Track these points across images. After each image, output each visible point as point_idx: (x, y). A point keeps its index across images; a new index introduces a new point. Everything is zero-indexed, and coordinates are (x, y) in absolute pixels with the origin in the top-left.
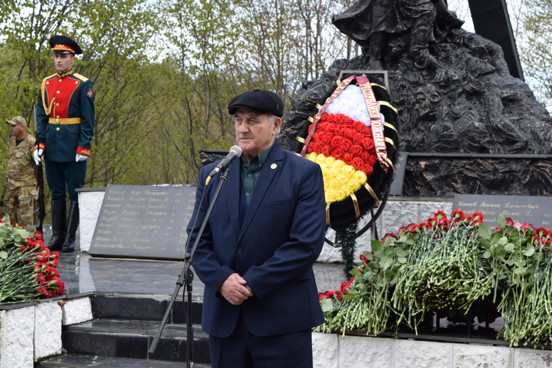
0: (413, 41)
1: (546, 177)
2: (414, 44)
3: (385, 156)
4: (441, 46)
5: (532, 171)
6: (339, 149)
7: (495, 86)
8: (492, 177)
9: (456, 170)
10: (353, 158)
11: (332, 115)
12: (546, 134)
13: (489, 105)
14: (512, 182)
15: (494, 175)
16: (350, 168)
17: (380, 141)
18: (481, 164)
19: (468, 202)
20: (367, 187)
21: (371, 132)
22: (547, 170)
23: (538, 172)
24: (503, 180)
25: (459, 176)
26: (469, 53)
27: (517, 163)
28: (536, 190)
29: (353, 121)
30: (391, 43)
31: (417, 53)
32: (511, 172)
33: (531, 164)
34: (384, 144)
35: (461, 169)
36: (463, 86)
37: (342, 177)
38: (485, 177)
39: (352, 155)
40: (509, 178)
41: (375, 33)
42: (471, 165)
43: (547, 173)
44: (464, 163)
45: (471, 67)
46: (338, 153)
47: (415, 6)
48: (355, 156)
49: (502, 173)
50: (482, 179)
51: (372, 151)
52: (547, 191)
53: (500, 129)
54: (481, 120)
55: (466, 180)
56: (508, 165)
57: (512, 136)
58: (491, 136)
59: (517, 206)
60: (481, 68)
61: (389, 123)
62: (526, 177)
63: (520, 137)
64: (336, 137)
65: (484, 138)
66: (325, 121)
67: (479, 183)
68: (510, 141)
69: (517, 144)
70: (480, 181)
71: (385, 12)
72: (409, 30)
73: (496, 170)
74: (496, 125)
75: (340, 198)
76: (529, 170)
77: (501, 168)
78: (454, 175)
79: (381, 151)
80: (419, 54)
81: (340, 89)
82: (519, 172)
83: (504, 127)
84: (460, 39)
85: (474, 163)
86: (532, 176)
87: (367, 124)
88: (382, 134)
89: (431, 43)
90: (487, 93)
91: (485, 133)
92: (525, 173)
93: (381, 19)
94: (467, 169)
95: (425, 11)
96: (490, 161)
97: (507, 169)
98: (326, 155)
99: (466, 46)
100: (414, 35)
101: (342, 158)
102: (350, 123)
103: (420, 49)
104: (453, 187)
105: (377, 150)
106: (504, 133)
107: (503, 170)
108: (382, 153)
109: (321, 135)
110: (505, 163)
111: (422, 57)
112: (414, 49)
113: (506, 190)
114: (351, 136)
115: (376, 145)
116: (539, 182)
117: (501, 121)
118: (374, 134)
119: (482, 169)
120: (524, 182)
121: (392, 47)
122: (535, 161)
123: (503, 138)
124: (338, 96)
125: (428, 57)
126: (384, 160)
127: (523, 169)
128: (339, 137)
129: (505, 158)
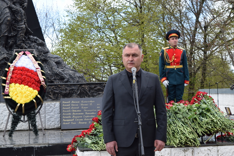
0: (18, 39)
1: (86, 91)
2: (19, 41)
3: (44, 83)
4: (27, 42)
5: (81, 89)
6: (25, 81)
7: (52, 57)
8: (65, 92)
9: (50, 90)
10: (32, 85)
11: (19, 67)
12: (74, 75)
13: (51, 65)
14: (73, 93)
15: (66, 91)
16: (31, 89)
17: (41, 78)
18: (60, 87)
19: (67, 102)
20: (39, 96)
21: (37, 74)
22: (86, 88)
23: (83, 89)
24: (69, 93)
25: (51, 92)
26: (37, 45)
27: (74, 86)
28: (82, 96)
29: (29, 70)
30: (9, 40)
31: (20, 44)
32: (73, 89)
33: (80, 86)
34: (43, 79)
35: (52, 90)
36: (40, 58)
37: (29, 92)
38: (62, 92)
39: (31, 83)
40: (72, 92)
41: (3, 36)
42: (56, 88)
43: (87, 90)
44: (53, 87)
45: (40, 50)
46: (25, 83)
47: (18, 25)
48: (33, 83)
49: (69, 90)
50: (61, 93)
51: (39, 82)
52: (87, 96)
53: (58, 74)
54: (50, 71)
55: (54, 94)
56: (71, 87)
57: (63, 77)
58: (54, 77)
59: (86, 102)
60: (44, 51)
61: (42, 70)
62: (78, 92)
63: (66, 77)
64: (23, 76)
65: (52, 78)
66: (15, 70)
67: (60, 95)
68: (62, 79)
69: (65, 80)
70: (60, 94)
71: (7, 28)
72: (16, 35)
73: (66, 89)
74: (56, 73)
75: (28, 101)
76: (79, 89)
77: (68, 88)
78: (49, 92)
79: (42, 81)
80: (21, 45)
81: (19, 57)
82: (75, 90)
83: (59, 73)
84: (33, 39)
85: (57, 87)
86: (81, 91)
87: (35, 71)
88: (41, 74)
89: (23, 41)
90: (49, 60)
91: (52, 76)
92: (78, 90)
93: (6, 30)
94: (55, 89)
95: (23, 27)
96: (64, 86)
97: (70, 89)
98: (20, 84)
99: (35, 42)
100: (19, 37)
101: (27, 85)
102: (28, 70)
103: (21, 43)
104: (49, 97)
105: (41, 81)
106: (60, 75)
107: (69, 89)
108: (43, 82)
109: (16, 76)
110: (70, 86)
111: (22, 46)
112: (18, 43)
113: (71, 97)
114: (30, 76)
115: (40, 79)
116: (83, 93)
117: (58, 71)
118: (38, 75)
119: (61, 89)
120: (78, 93)
121: (10, 42)
122: (81, 85)
123: (59, 77)
124: (19, 59)
125: (25, 46)
126: (44, 85)
127: (77, 88)
128: (25, 76)
129: (70, 84)
